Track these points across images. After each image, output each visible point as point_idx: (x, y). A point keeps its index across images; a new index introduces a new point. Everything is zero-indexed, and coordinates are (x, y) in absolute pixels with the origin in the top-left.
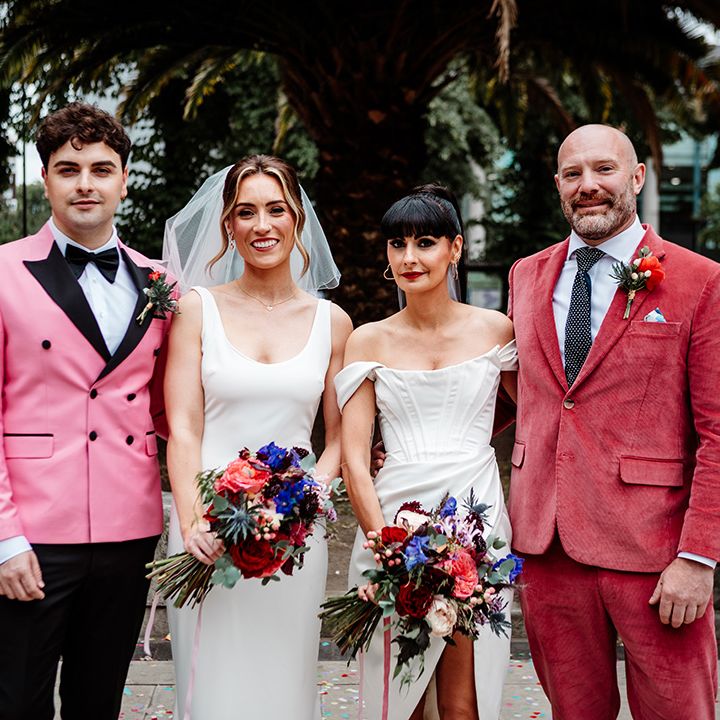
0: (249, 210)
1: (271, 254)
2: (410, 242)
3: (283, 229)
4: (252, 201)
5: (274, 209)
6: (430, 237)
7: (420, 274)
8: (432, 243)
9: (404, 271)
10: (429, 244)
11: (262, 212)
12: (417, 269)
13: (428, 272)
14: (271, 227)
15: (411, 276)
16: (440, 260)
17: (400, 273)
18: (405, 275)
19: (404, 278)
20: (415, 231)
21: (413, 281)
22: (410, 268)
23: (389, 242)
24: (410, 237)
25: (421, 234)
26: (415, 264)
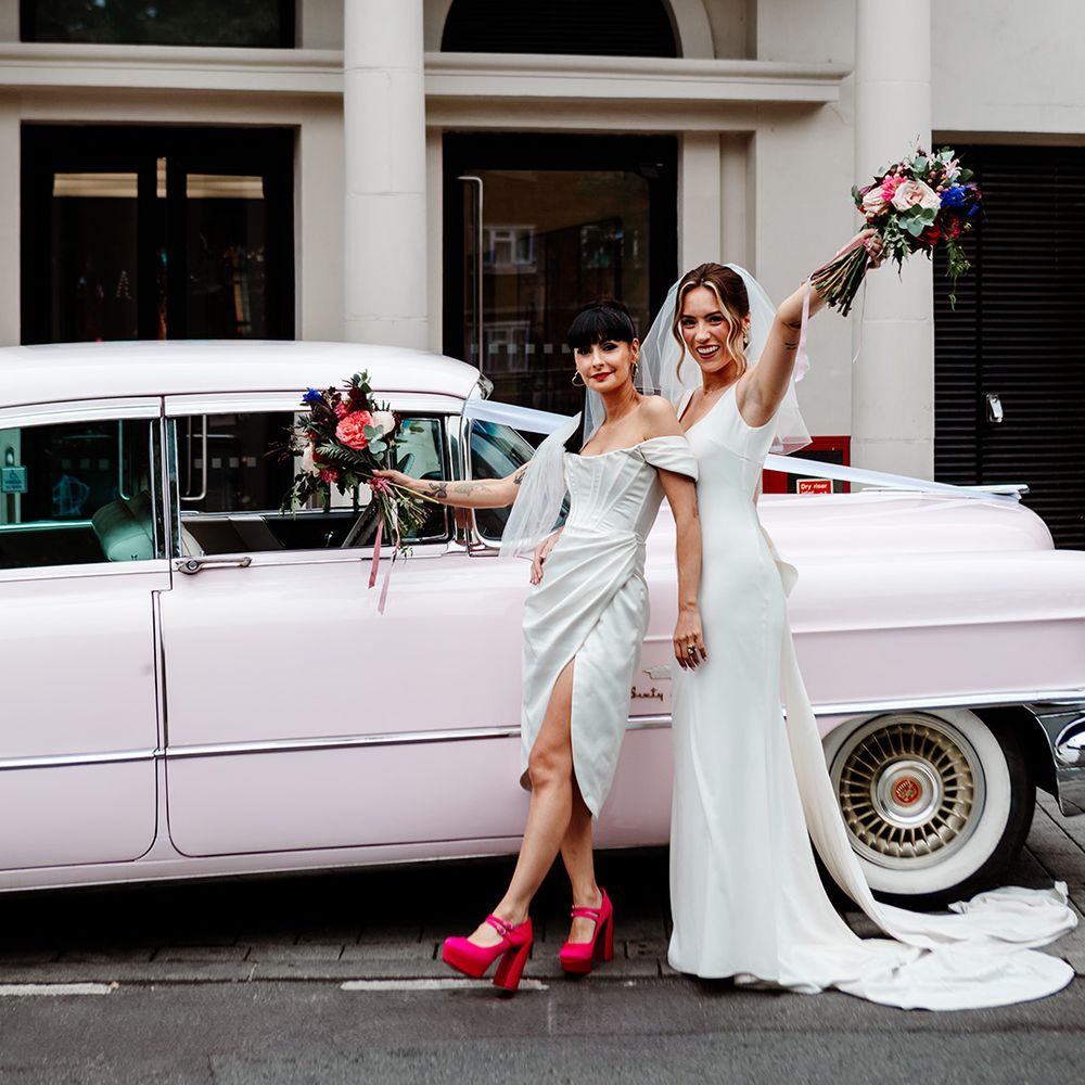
0: (690, 321)
1: (714, 360)
2: (595, 348)
3: (719, 336)
4: (693, 315)
5: (713, 318)
6: (612, 342)
7: (608, 374)
8: (614, 347)
9: (594, 373)
10: (612, 348)
11: (701, 323)
12: (606, 370)
13: (614, 370)
14: (708, 336)
15: (600, 377)
16: (623, 359)
17: (588, 376)
18: (595, 377)
19: (592, 380)
20: (600, 338)
21: (602, 381)
22: (599, 370)
23: (576, 350)
24: (595, 343)
25: (604, 340)
26: (602, 365)
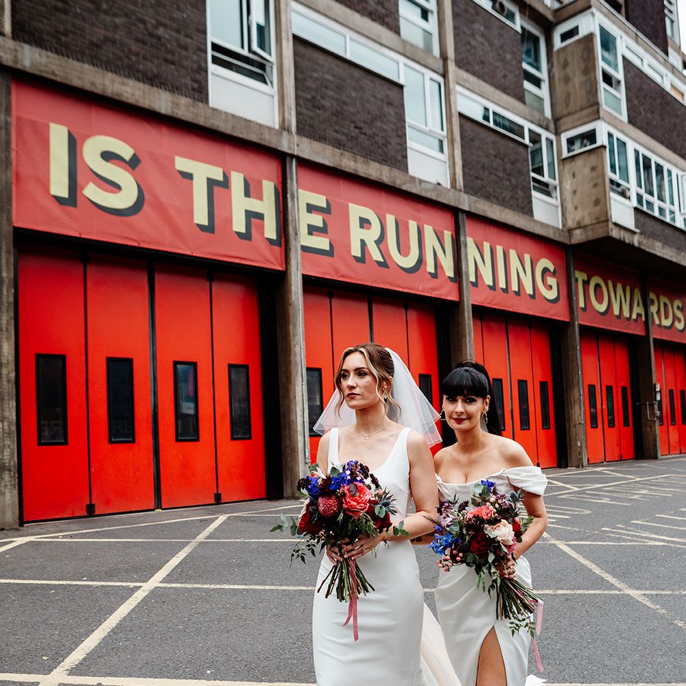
0: (346, 374)
1: (355, 400)
2: (460, 399)
4: (347, 368)
5: (360, 373)
6: (473, 397)
7: (465, 419)
8: (474, 401)
9: (455, 416)
10: (472, 401)
11: (352, 375)
12: (464, 417)
13: (469, 418)
15: (459, 420)
16: (477, 411)
17: (451, 417)
18: (454, 419)
19: (453, 420)
20: (465, 392)
21: (459, 424)
22: (459, 416)
23: (445, 397)
24: (460, 395)
25: (468, 394)
26: (462, 413)
